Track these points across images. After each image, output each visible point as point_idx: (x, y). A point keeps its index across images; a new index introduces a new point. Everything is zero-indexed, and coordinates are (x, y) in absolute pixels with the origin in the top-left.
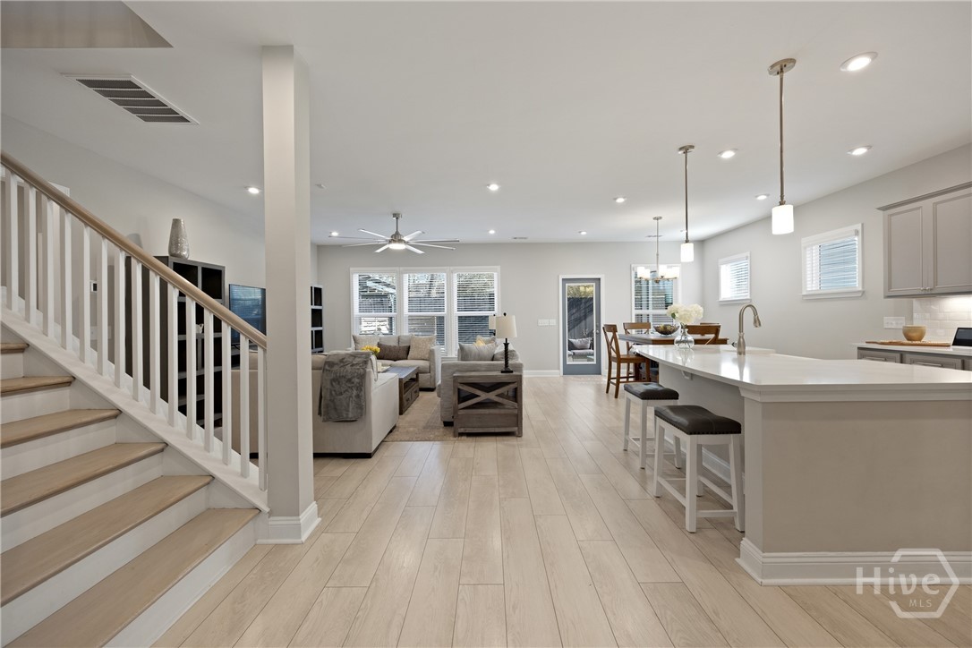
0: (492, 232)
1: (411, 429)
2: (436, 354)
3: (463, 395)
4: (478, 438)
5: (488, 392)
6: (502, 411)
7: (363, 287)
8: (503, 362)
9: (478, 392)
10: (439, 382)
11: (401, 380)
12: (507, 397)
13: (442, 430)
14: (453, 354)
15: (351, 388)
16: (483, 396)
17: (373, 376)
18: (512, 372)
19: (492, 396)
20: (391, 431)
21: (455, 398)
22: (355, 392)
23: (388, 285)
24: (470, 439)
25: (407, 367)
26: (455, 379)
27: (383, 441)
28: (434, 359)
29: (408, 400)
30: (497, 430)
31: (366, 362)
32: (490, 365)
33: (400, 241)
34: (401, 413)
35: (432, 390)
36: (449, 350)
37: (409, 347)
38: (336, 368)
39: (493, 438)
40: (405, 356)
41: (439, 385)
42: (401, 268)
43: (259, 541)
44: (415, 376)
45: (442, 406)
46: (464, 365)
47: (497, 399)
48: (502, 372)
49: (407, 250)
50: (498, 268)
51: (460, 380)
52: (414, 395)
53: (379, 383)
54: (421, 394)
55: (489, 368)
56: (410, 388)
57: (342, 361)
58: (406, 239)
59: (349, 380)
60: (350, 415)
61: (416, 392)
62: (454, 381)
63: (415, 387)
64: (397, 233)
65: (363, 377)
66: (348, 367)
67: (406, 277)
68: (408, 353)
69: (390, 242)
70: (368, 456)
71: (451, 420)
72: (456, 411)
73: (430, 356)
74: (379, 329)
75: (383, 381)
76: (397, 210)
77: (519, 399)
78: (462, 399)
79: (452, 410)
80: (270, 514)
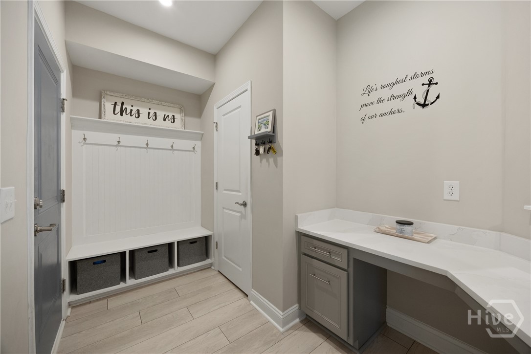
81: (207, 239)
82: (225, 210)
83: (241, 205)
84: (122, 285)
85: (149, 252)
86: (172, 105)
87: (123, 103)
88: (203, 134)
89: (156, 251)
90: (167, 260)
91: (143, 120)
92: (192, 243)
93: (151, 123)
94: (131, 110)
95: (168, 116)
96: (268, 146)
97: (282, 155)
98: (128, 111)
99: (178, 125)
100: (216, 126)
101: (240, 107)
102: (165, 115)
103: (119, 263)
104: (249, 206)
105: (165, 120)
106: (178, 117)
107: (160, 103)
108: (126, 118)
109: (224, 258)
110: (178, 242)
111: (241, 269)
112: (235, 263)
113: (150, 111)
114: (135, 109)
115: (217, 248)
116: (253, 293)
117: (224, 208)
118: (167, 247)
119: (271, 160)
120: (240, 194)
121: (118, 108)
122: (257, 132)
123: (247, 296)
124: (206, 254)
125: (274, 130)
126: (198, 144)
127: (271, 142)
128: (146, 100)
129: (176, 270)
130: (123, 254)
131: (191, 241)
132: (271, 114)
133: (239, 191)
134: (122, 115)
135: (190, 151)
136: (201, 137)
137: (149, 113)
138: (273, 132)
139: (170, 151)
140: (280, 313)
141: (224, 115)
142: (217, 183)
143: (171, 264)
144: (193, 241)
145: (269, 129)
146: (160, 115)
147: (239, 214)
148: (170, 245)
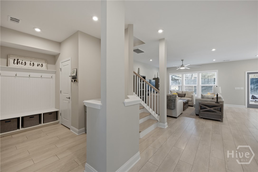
0: (214, 60)
1: (186, 114)
2: (194, 97)
3: (202, 108)
4: (207, 120)
5: (210, 108)
6: (215, 114)
7: (172, 78)
8: (216, 100)
9: (207, 107)
10: (195, 104)
11: (183, 102)
12: (218, 110)
13: (195, 116)
14: (200, 97)
15: (172, 102)
16: (208, 109)
17: (177, 100)
18: (219, 103)
19: (212, 109)
20: (181, 114)
21: (200, 108)
22: (173, 103)
23: (179, 77)
24: (204, 120)
25: (185, 99)
26: (200, 103)
27: (179, 116)
28: (193, 98)
29: (185, 108)
30: (213, 119)
31: (176, 97)
32: (212, 100)
33: (183, 67)
34: (183, 111)
35: (192, 106)
36: (198, 96)
37: (185, 94)
38: (169, 98)
39: (212, 121)
40: (184, 96)
41: (195, 105)
42: (183, 73)
43: (158, 126)
44: (187, 102)
45: (195, 110)
46: (203, 100)
47: (213, 110)
48: (215, 103)
49: (185, 69)
50: (217, 71)
51: (201, 104)
52: (187, 107)
53: (178, 102)
54: (189, 107)
55: (211, 101)
56: (186, 105)
57: (170, 96)
58: (185, 66)
59: (172, 100)
60: (172, 108)
61: (187, 106)
62: (199, 104)
63: (187, 105)
64: (183, 65)
65: (175, 100)
66: (172, 98)
67: (184, 75)
68: (185, 96)
69: (181, 67)
70: (176, 118)
71: (198, 114)
72: (200, 111)
73: (192, 97)
74: (176, 89)
75: (180, 102)
76: (182, 59)
77: (221, 111)
78: (201, 109)
79: (198, 111)
80: (160, 122)
81: (57, 112)
82: (64, 101)
83: (69, 98)
84: (18, 130)
85: (30, 118)
86: (41, 60)
87: (18, 60)
88: (56, 71)
89: (34, 117)
90: (38, 121)
91: (28, 66)
92: (50, 114)
93: (31, 67)
94: (22, 62)
95: (39, 64)
96: (75, 79)
97: (78, 83)
98: (21, 63)
99: (44, 68)
100: (61, 70)
101: (68, 65)
102: (38, 64)
103: (17, 122)
104: (70, 98)
105: (38, 66)
106: (44, 65)
107: (36, 59)
108: (19, 66)
109: (63, 118)
110: (43, 114)
111: (68, 121)
112: (66, 119)
113: (31, 62)
114: (24, 62)
115: (61, 115)
116: (71, 127)
117: (63, 100)
118: (39, 116)
119: (76, 84)
120: (68, 95)
121: (16, 62)
122: (72, 75)
123: (70, 129)
124: (57, 118)
125: (76, 75)
126: (54, 75)
127: (76, 78)
128: (29, 58)
129: (42, 124)
130: (18, 118)
131: (49, 113)
132: (76, 70)
133: (68, 94)
134: (17, 64)
135: (50, 78)
136: (55, 73)
137: (30, 63)
138: (76, 76)
139: (40, 78)
140: (77, 130)
141: (63, 66)
142: (61, 91)
143: (40, 123)
144: (50, 113)
145: (75, 74)
146: (36, 64)
147: (68, 102)
148: (40, 115)
